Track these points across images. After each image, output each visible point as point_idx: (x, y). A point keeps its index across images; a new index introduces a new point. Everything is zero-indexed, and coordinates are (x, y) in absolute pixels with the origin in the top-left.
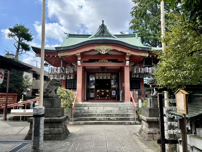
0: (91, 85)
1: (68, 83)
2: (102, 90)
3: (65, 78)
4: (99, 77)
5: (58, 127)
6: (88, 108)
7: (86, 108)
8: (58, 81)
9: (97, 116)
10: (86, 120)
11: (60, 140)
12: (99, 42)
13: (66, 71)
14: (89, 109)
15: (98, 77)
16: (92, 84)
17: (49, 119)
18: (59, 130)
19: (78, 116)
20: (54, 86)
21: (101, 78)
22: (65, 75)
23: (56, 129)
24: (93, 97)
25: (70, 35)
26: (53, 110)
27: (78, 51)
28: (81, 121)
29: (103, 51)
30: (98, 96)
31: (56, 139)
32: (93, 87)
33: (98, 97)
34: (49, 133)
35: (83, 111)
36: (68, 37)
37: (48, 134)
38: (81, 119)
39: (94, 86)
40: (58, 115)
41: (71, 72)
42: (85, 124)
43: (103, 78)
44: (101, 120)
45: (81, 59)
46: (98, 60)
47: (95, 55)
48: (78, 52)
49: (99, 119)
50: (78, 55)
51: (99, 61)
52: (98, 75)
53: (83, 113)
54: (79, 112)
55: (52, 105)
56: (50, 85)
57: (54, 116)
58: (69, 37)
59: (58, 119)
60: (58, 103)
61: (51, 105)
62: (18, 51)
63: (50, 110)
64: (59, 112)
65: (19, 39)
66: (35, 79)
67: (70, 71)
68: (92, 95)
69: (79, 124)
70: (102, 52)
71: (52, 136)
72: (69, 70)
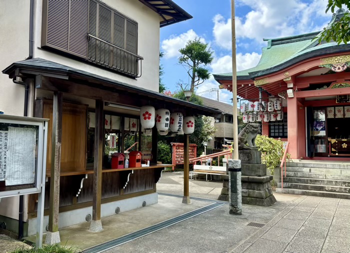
0: (317, 130)
1: (272, 127)
2: (343, 140)
3: (268, 120)
4: (335, 115)
5: (259, 189)
6: (310, 170)
7: (306, 170)
8: (255, 128)
9: (327, 184)
10: (306, 188)
11: (263, 205)
12: (328, 52)
13: (269, 108)
14: (312, 171)
15: (333, 113)
16: (320, 128)
17: (246, 178)
18: (260, 193)
19: (291, 181)
20: (250, 134)
21: (339, 115)
22: (267, 114)
23: (257, 191)
24: (323, 152)
25: (273, 41)
26: (251, 166)
27: (287, 73)
28: (297, 188)
29: (337, 67)
30: (333, 150)
31: (257, 203)
32: (323, 133)
33: (335, 152)
34: (247, 195)
35: (299, 174)
36: (270, 46)
37: (247, 197)
38: (297, 186)
39: (324, 131)
40: (258, 174)
41: (276, 109)
42: (304, 194)
43: (344, 115)
44: (335, 191)
45: (294, 85)
46: (328, 85)
47: (322, 74)
48: (287, 76)
49: (331, 189)
50: (287, 80)
51: (331, 86)
52: (333, 110)
53: (300, 177)
54: (293, 175)
55: (249, 160)
56: (245, 133)
57: (253, 174)
58: (272, 45)
59: (258, 179)
60: (257, 158)
61: (247, 159)
62: (193, 82)
63: (247, 166)
64: (259, 170)
65: (194, 63)
66: (217, 121)
67: (275, 107)
68: (321, 148)
69: (293, 193)
70: (337, 69)
71: (252, 200)
72: (274, 105)
